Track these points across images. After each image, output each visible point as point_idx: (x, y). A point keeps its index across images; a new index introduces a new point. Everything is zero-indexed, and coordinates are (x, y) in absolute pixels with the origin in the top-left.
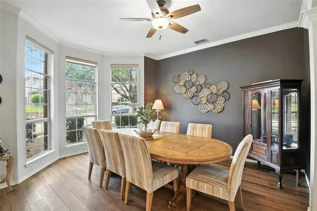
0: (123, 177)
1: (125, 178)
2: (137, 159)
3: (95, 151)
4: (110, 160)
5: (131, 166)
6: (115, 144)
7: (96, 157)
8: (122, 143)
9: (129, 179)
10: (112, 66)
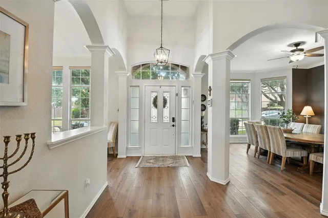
0: (269, 151)
1: (270, 151)
2: (277, 139)
3: (252, 137)
4: (261, 142)
5: (273, 143)
6: (265, 132)
7: (252, 140)
8: (269, 131)
9: (272, 151)
10: (262, 80)
